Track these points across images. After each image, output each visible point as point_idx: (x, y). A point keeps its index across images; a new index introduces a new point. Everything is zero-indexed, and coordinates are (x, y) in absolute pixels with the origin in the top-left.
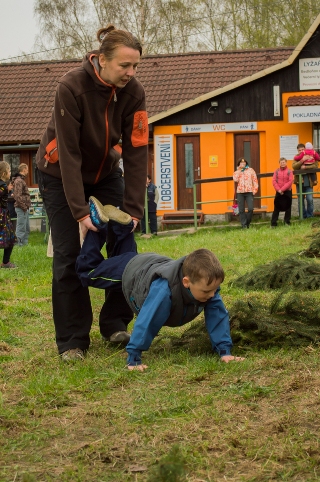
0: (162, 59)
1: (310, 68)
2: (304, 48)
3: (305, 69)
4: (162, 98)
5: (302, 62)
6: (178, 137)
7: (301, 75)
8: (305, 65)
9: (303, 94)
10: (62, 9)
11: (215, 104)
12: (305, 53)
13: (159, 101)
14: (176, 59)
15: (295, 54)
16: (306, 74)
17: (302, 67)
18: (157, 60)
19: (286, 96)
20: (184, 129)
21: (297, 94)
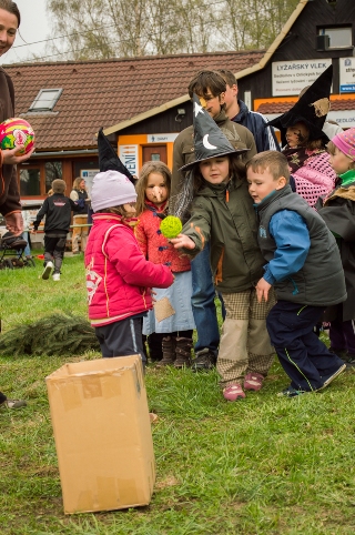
0: (140, 63)
1: (283, 72)
2: (277, 50)
3: (279, 73)
4: (135, 104)
5: (275, 65)
6: (144, 147)
7: (274, 80)
8: (278, 69)
9: (277, 101)
10: (76, 7)
11: (181, 111)
12: (278, 56)
13: (131, 107)
14: (155, 62)
15: (267, 57)
16: (279, 79)
17: (275, 71)
18: (134, 64)
19: (258, 102)
20: (150, 139)
21: (270, 101)
